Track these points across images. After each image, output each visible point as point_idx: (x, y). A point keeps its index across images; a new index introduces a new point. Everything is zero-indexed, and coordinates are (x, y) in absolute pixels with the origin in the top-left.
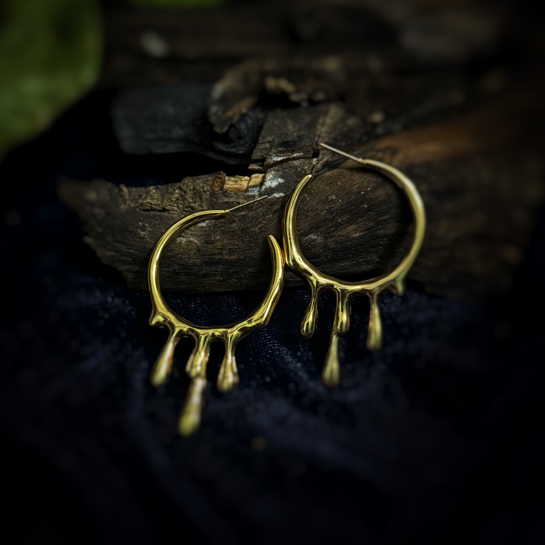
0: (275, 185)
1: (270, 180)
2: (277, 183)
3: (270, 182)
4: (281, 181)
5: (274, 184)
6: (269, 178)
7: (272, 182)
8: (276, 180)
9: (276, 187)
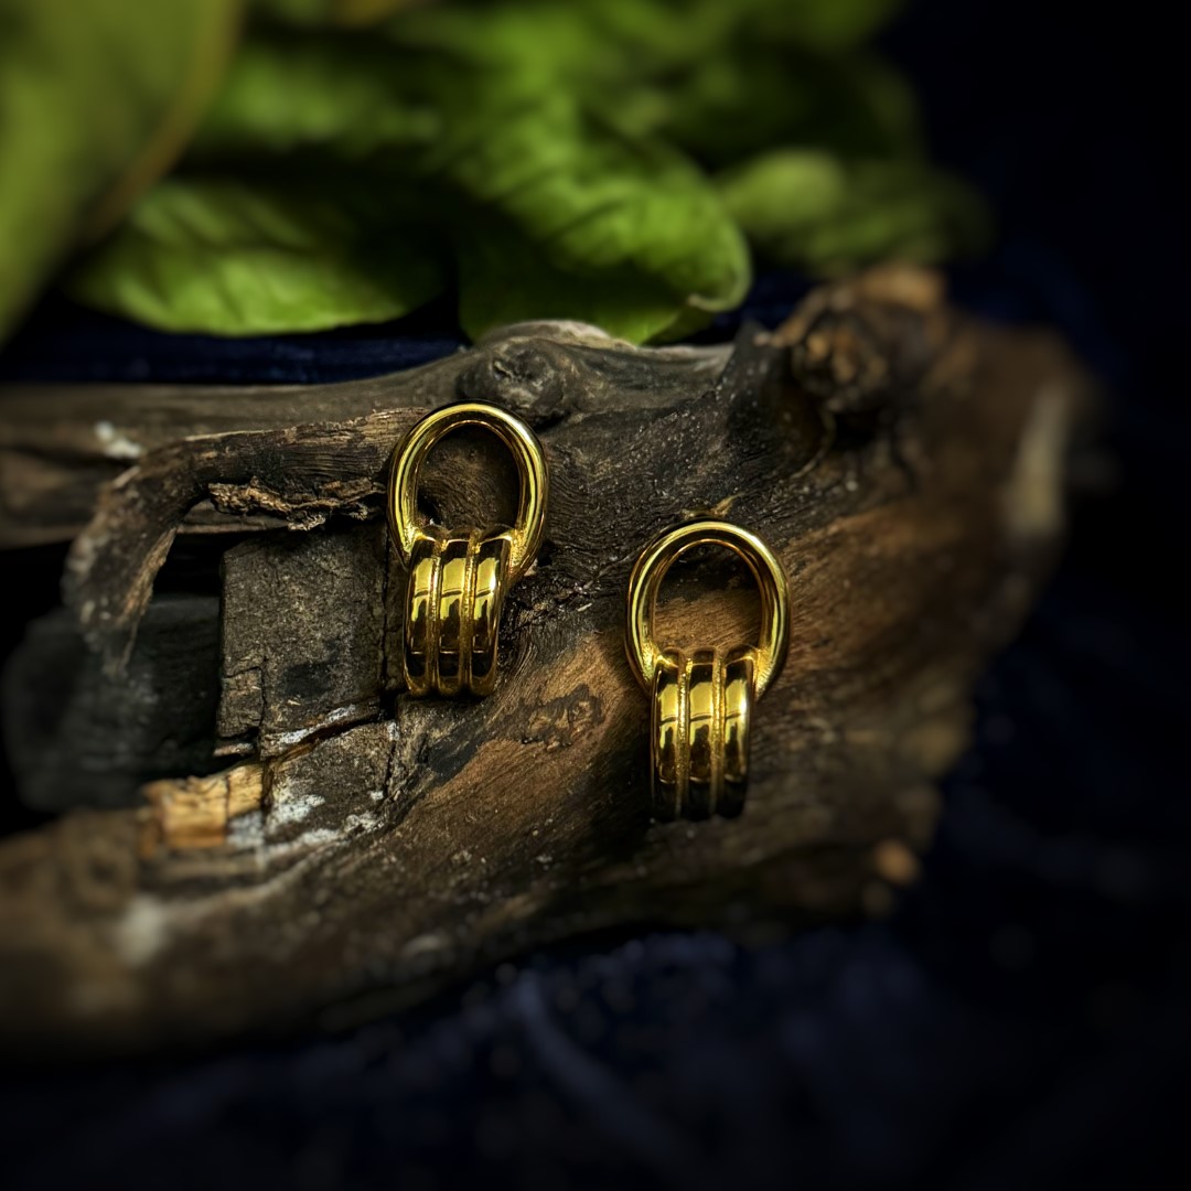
0: (302, 815)
1: (286, 803)
2: (307, 809)
3: (287, 808)
4: (314, 801)
5: (299, 812)
6: (282, 799)
7: (292, 809)
8: (301, 802)
9: (305, 819)
